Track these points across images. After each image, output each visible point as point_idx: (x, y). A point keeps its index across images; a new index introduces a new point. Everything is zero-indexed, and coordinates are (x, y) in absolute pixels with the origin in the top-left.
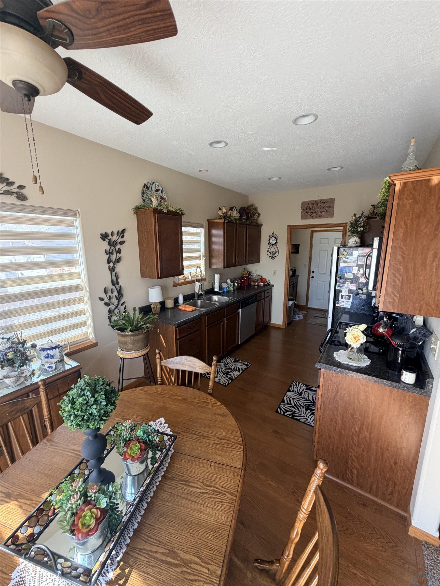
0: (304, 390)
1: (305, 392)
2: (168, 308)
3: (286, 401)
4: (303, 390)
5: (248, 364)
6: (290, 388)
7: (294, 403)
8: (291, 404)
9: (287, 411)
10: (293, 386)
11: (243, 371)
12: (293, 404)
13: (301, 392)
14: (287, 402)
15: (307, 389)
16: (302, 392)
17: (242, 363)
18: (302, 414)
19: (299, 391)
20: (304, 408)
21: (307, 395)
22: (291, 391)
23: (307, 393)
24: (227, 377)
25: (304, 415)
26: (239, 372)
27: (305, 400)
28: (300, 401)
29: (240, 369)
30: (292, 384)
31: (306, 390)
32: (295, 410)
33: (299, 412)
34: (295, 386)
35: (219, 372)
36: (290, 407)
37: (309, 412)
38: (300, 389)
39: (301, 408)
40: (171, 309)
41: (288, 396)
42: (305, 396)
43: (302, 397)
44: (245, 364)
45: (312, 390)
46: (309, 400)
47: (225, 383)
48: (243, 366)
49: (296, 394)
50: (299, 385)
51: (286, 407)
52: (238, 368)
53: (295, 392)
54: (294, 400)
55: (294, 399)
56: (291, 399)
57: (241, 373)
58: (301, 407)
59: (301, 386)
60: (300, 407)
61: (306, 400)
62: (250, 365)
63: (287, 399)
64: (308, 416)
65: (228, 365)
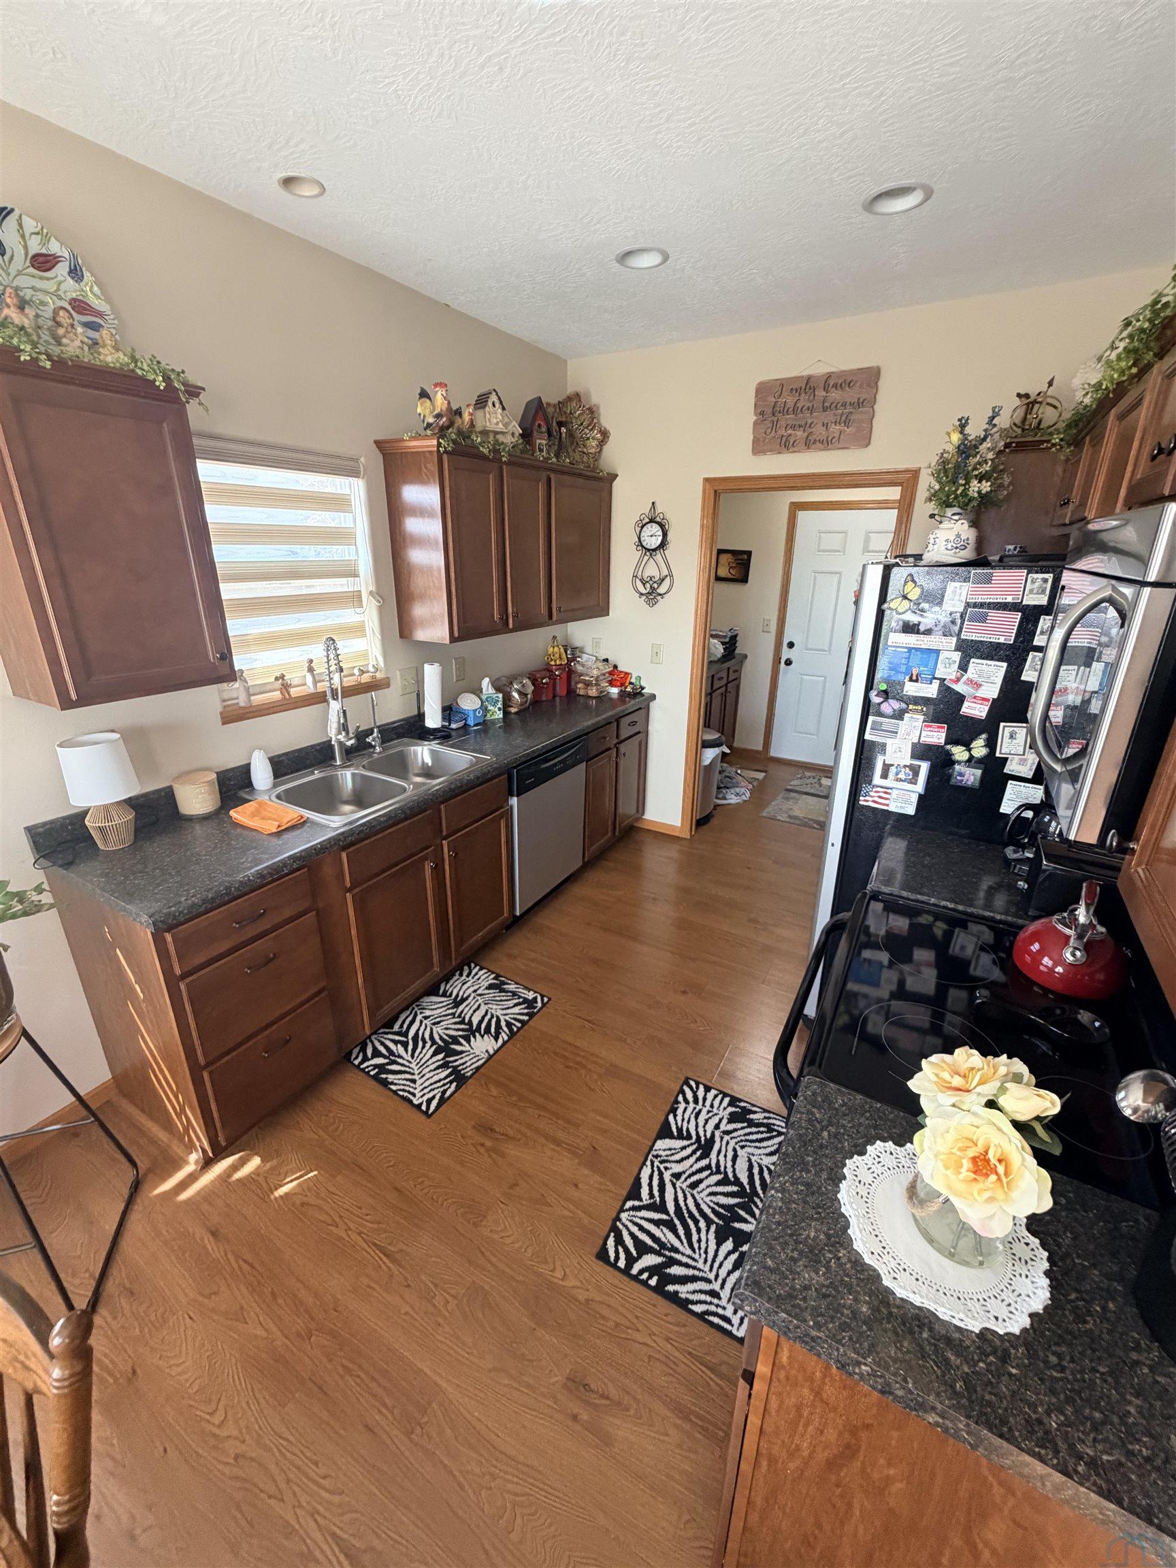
0: (723, 1127)
1: (726, 1138)
2: (190, 819)
3: (645, 1192)
4: (717, 1127)
5: (535, 999)
6: (671, 1117)
7: (676, 1200)
8: (662, 1208)
9: (643, 1249)
10: (682, 1106)
11: (512, 1035)
12: (671, 1207)
13: (708, 1136)
14: (651, 1195)
15: (733, 1118)
16: (713, 1135)
17: (514, 994)
18: (700, 1265)
19: (701, 1133)
20: (713, 1228)
21: (730, 1154)
22: (671, 1137)
23: (732, 1143)
24: (445, 1065)
25: (707, 1268)
26: (496, 1039)
27: (718, 1183)
28: (702, 1186)
29: (503, 1024)
30: (680, 1098)
31: (731, 1127)
32: (677, 1243)
33: (689, 1252)
34: (692, 1105)
35: (420, 1044)
36: (657, 1223)
37: (729, 1253)
38: (707, 1121)
39: (699, 1231)
40: (205, 818)
41: (656, 1163)
42: (721, 1158)
43: (708, 1167)
44: (525, 1001)
45: (751, 1124)
46: (737, 1182)
47: (429, 1101)
48: (517, 1010)
49: (689, 1151)
50: (705, 1099)
51: (641, 1228)
52: (494, 1021)
53: (689, 1137)
54: (678, 1184)
55: (677, 1176)
56: (667, 1176)
57: (500, 1041)
58: (702, 1224)
59: (712, 1106)
60: (696, 1222)
61: (725, 1182)
62: (544, 1005)
63: (651, 1177)
64: (723, 1273)
65: (461, 1008)
